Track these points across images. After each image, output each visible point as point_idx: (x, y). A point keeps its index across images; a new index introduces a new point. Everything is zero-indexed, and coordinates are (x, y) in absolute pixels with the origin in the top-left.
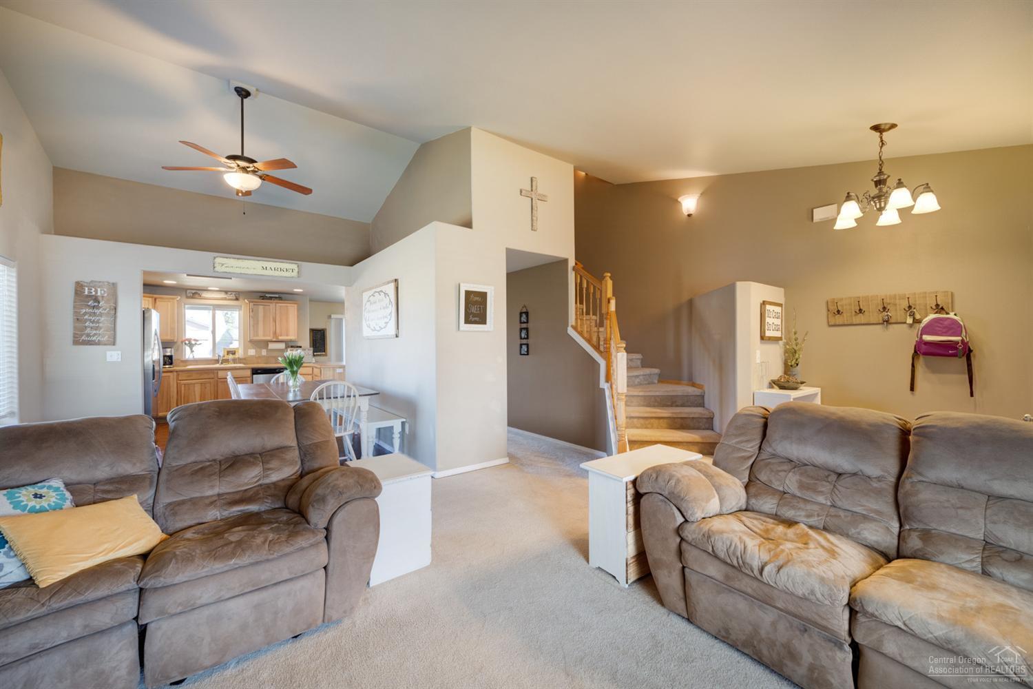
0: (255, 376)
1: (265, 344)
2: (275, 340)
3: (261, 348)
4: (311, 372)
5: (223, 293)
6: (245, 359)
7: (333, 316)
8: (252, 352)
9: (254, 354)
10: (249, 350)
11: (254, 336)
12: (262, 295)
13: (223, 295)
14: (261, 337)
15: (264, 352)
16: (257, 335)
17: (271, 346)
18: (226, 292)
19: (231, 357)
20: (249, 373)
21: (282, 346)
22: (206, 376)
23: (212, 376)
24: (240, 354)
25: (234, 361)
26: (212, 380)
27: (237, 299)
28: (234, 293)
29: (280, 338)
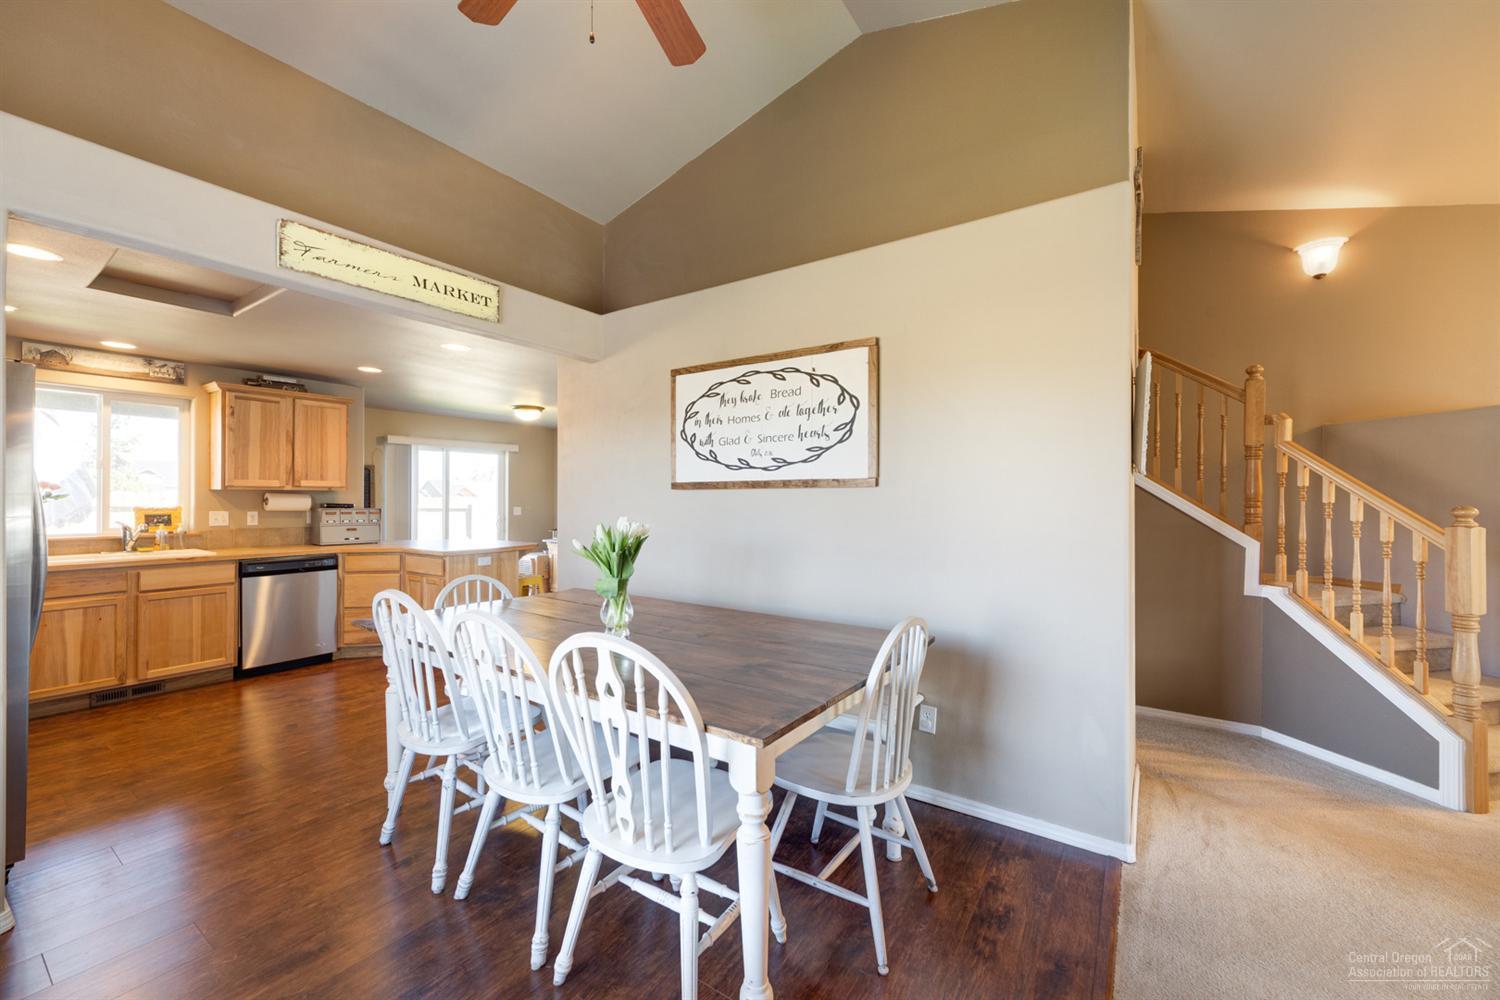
0: (244, 580)
1: (260, 497)
2: (289, 488)
3: (246, 508)
4: (396, 566)
5: (140, 361)
6: (199, 536)
7: (391, 439)
8: (220, 518)
9: (226, 523)
10: (212, 514)
11: (236, 478)
12: (253, 375)
13: (138, 367)
14: (254, 481)
15: (252, 519)
16: (245, 476)
17: (275, 503)
18: (149, 360)
19: (161, 531)
20: (230, 572)
21: (304, 503)
22: (103, 587)
23: (120, 585)
24: (186, 523)
25: (172, 541)
26: (122, 597)
27: (180, 381)
28: (172, 364)
29: (304, 483)
